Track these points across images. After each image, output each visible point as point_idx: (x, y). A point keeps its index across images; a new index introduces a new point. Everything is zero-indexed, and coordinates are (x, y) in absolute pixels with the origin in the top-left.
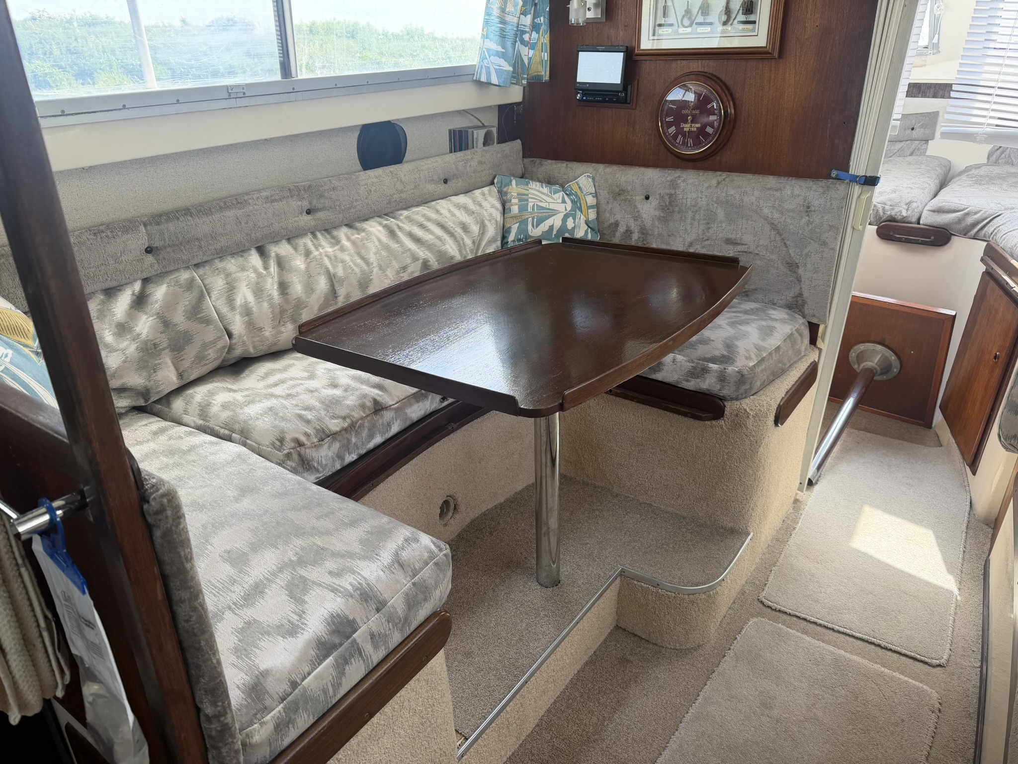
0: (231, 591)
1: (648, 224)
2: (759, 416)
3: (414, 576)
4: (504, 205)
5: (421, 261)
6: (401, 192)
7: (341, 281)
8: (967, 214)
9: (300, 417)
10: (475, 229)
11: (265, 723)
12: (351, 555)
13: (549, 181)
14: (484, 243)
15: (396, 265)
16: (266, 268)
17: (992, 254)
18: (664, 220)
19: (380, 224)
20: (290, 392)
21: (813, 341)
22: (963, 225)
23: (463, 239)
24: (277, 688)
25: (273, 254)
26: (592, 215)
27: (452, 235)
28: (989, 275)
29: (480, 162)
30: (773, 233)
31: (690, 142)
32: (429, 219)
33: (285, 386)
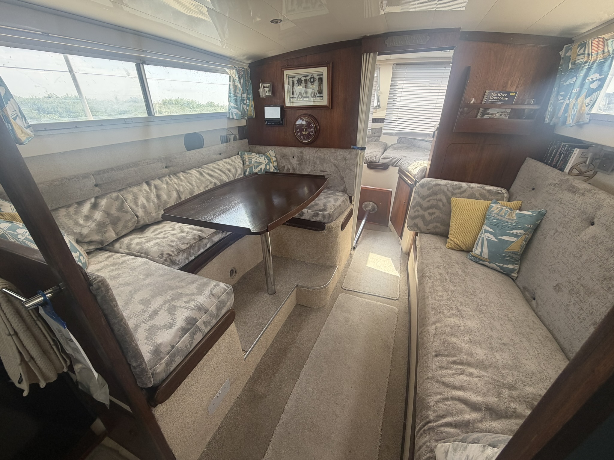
0: (143, 315)
1: (295, 166)
2: (336, 228)
3: (219, 298)
4: (243, 162)
5: (213, 183)
6: (203, 158)
7: (182, 193)
8: (393, 159)
9: (169, 245)
10: (233, 171)
11: (162, 364)
12: (193, 294)
13: (259, 153)
14: (237, 176)
15: (204, 185)
16: (150, 190)
17: (401, 171)
18: (300, 165)
19: (196, 170)
20: (164, 236)
21: (351, 202)
22: (392, 162)
23: (229, 175)
24: (164, 349)
25: (153, 184)
26: (275, 164)
27: (225, 173)
28: (400, 177)
29: (233, 147)
30: (335, 167)
31: (306, 138)
32: (215, 168)
33: (162, 234)
